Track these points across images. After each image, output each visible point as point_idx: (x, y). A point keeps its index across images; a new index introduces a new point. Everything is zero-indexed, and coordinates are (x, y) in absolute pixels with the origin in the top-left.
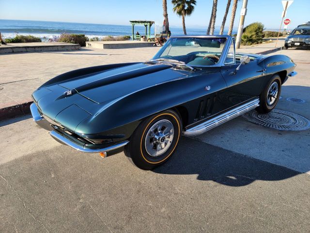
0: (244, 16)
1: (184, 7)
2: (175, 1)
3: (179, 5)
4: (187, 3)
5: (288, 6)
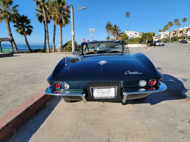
0: (74, 35)
1: (24, 30)
2: (16, 25)
3: (20, 28)
4: (27, 27)
5: (93, 31)
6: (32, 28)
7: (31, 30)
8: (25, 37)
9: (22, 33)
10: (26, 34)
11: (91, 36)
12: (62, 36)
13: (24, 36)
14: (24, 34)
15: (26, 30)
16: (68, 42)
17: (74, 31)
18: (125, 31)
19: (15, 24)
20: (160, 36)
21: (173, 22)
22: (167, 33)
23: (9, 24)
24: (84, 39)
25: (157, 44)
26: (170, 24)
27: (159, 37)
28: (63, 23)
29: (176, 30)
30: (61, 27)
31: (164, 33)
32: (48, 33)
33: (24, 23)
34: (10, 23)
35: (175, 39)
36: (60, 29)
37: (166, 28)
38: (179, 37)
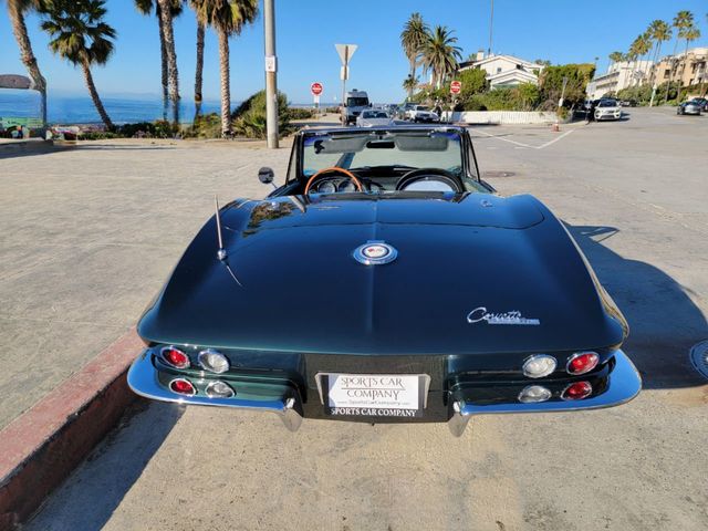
0: (275, 73)
1: (82, 41)
2: (51, 23)
3: (65, 36)
4: (91, 31)
5: (350, 56)
6: (111, 35)
7: (109, 43)
8: (88, 71)
9: (73, 56)
10: (90, 60)
11: (342, 77)
12: (228, 71)
13: (80, 67)
14: (82, 61)
15: (89, 42)
16: (253, 97)
17: (274, 54)
18: (480, 56)
19: (48, 18)
20: (613, 80)
21: (672, 22)
22: (644, 65)
23: (21, 19)
24: (317, 85)
25: (602, 112)
26: (659, 29)
27: (608, 81)
28: (235, 19)
29: (678, 57)
30: (227, 35)
31: (632, 64)
32: (175, 58)
33: (81, 16)
34: (24, 14)
35: (670, 94)
36: (222, 42)
37: (640, 47)
38: (686, 84)
